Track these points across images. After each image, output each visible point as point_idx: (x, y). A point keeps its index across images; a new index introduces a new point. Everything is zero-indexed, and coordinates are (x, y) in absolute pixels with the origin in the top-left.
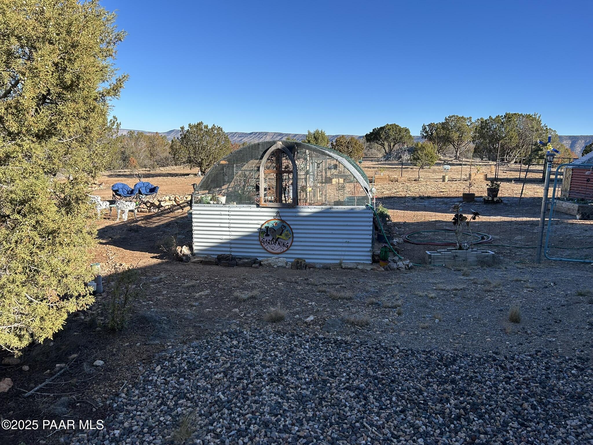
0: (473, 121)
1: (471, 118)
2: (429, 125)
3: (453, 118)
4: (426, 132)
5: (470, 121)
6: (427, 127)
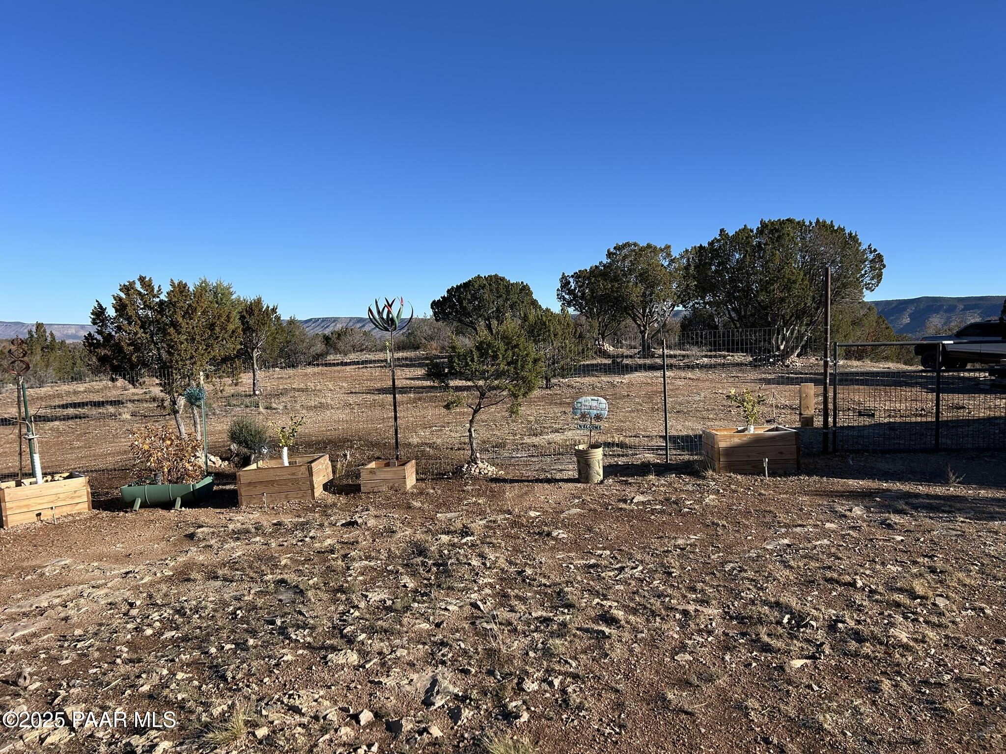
0: (675, 253)
1: (669, 247)
2: (576, 276)
3: (625, 251)
4: (571, 292)
5: (669, 255)
6: (571, 280)
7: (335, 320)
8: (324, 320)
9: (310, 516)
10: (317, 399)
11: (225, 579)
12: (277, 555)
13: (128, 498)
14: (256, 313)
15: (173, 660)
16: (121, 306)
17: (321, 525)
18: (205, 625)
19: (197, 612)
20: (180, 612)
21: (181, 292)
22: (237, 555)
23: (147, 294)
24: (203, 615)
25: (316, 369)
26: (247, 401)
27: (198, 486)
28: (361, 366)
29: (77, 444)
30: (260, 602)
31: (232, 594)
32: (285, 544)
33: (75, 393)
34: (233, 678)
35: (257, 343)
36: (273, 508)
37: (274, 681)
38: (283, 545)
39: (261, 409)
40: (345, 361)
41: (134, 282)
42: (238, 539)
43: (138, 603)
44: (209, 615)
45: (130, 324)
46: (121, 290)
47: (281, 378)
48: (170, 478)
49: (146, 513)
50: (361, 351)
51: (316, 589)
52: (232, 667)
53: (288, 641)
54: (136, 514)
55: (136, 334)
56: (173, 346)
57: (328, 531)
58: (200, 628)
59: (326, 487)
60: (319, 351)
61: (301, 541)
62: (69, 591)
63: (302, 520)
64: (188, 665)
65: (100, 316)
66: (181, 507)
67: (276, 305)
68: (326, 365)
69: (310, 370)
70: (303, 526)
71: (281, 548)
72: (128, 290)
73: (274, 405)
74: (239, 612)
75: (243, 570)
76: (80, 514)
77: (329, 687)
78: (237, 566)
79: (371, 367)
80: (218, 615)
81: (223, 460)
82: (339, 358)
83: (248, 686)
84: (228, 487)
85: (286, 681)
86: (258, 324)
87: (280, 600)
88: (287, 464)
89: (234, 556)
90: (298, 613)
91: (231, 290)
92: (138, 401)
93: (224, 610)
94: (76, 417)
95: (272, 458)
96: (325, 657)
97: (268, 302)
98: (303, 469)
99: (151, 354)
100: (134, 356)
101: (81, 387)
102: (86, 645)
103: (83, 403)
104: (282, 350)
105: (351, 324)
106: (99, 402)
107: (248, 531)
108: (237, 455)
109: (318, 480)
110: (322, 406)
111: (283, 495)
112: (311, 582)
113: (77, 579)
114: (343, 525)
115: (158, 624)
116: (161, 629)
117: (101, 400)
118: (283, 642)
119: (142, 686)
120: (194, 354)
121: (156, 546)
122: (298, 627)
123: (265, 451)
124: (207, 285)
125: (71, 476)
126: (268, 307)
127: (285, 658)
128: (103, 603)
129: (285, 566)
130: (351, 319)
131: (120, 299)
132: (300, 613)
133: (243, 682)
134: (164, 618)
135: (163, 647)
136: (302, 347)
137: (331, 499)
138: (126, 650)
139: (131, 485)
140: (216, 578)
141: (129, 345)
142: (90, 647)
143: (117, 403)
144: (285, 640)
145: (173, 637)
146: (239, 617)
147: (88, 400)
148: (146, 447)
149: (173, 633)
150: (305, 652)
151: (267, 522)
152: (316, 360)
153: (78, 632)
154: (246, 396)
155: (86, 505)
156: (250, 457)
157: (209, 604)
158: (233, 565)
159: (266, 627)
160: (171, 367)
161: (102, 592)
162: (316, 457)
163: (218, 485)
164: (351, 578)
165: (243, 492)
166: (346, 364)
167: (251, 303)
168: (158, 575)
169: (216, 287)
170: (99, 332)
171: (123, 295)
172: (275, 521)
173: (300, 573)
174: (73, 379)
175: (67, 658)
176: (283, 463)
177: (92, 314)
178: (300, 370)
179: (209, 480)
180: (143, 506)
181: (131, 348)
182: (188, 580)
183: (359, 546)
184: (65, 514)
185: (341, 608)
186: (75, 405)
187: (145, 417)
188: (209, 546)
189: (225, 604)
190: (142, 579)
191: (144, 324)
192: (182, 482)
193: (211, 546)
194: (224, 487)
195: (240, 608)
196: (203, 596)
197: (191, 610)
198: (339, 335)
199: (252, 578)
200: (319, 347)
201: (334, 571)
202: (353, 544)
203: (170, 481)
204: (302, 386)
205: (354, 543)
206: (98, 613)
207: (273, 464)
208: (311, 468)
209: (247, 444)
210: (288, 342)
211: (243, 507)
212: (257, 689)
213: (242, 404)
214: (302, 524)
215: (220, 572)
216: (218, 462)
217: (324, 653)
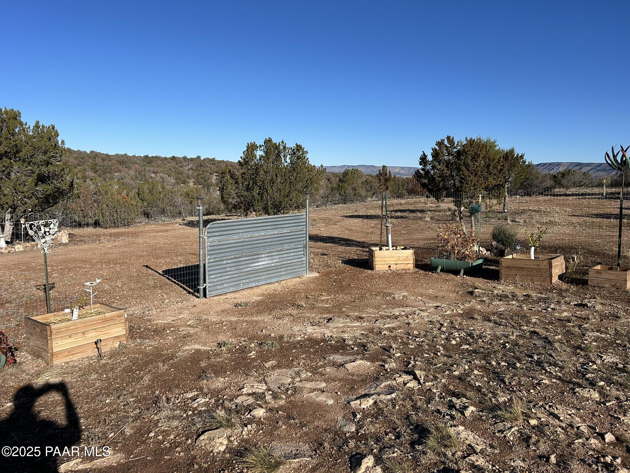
7: (559, 164)
8: (550, 164)
9: (550, 295)
10: (548, 218)
11: (495, 323)
12: (529, 315)
13: (434, 265)
14: (510, 158)
15: (470, 362)
16: (436, 154)
17: (559, 302)
18: (486, 347)
19: (481, 338)
20: (470, 335)
21: (471, 145)
22: (501, 309)
23: (450, 147)
24: (484, 340)
25: (546, 198)
26: (499, 215)
27: (474, 264)
28: (580, 197)
29: (404, 232)
30: (521, 342)
31: (501, 333)
32: (534, 309)
33: (401, 204)
34: (510, 383)
35: (509, 179)
36: (522, 285)
37: (538, 394)
38: (532, 310)
39: (509, 221)
40: (568, 193)
41: (444, 140)
42: (500, 300)
43: (445, 324)
44: (488, 341)
45: (439, 164)
46: (436, 145)
47: (521, 202)
48: (458, 257)
49: (444, 275)
50: (580, 186)
51: (560, 343)
52: (508, 376)
53: (544, 371)
54: (438, 275)
55: (443, 170)
56: (464, 178)
57: (564, 307)
58: (483, 348)
59: (561, 277)
60: (548, 185)
61: (545, 309)
62: (408, 310)
63: (544, 296)
64: (480, 367)
65: (424, 160)
66: (463, 275)
67: (523, 153)
68: (554, 195)
69: (541, 198)
70: (545, 300)
71: (531, 311)
72: (440, 145)
73: (517, 220)
74: (507, 344)
75: (506, 319)
76: (409, 269)
77: (579, 410)
78: (502, 316)
79: (589, 198)
80: (494, 343)
81: (487, 250)
82: (562, 190)
83: (520, 391)
84: (491, 267)
85: (546, 396)
86: (510, 166)
87: (534, 344)
88: (533, 258)
89: (499, 310)
90: (549, 355)
91: (496, 144)
92: (433, 211)
93: (497, 341)
94: (402, 217)
95: (522, 253)
96: (573, 389)
97: (518, 151)
98: (546, 263)
99: (450, 183)
100: (441, 183)
101: (403, 201)
102: (421, 340)
103: (405, 210)
104: (522, 184)
105: (571, 167)
106: (413, 210)
107: (507, 297)
108: (496, 248)
109: (555, 272)
110: (551, 223)
111: (530, 278)
112: (556, 337)
113: (411, 304)
114: (575, 305)
115: (458, 339)
116: (460, 343)
117: (414, 209)
118: (541, 371)
119: (455, 371)
120: (476, 183)
121: (451, 295)
122: (551, 364)
123: (518, 248)
124: (481, 141)
125: (405, 249)
126: (518, 155)
127: (543, 381)
128: (426, 320)
129: (535, 323)
130: (571, 164)
131: (436, 150)
132: (551, 355)
133: (516, 388)
134: (462, 337)
135: (462, 353)
136: (536, 182)
137: (564, 286)
138: (442, 349)
139: (436, 258)
140: (490, 321)
141: (439, 177)
142: (423, 342)
143: (422, 211)
144: (542, 370)
145: (468, 349)
146: (508, 347)
147: (407, 208)
148: (446, 237)
149: (468, 347)
150: (558, 382)
151: (520, 293)
152: (546, 191)
153: (416, 332)
154: (499, 212)
155: (412, 265)
156: (504, 251)
157: (488, 335)
158: (500, 315)
159: (527, 358)
160: (462, 191)
161: (426, 314)
162: (554, 256)
163: (485, 265)
164: (587, 342)
165: (503, 272)
166: (569, 195)
167: (507, 152)
168: (455, 311)
169: (487, 142)
170: (423, 169)
171: (437, 148)
172: (525, 294)
173: (548, 330)
174: (398, 197)
175: (412, 345)
176: (530, 257)
177: (420, 159)
178: (533, 198)
179: (480, 261)
180: (442, 270)
181: (440, 179)
182: (473, 318)
183: (590, 322)
184: (402, 268)
185: (581, 360)
186: (401, 211)
187: (438, 220)
188: (483, 301)
189: (498, 338)
190: (446, 312)
191: (448, 164)
192: (465, 260)
193: (484, 301)
194: (489, 267)
195: (507, 342)
196: (483, 330)
197: (477, 336)
198: (563, 175)
199: (513, 326)
200: (549, 183)
201: (572, 334)
202: (584, 319)
203: (458, 259)
204: (536, 208)
205: (587, 319)
206: (424, 325)
207: (523, 257)
208: (551, 263)
209: (503, 242)
210: (527, 179)
211: (503, 281)
212: (526, 394)
213: (496, 217)
214: (544, 299)
215: (492, 318)
216: (484, 251)
217: (572, 386)
